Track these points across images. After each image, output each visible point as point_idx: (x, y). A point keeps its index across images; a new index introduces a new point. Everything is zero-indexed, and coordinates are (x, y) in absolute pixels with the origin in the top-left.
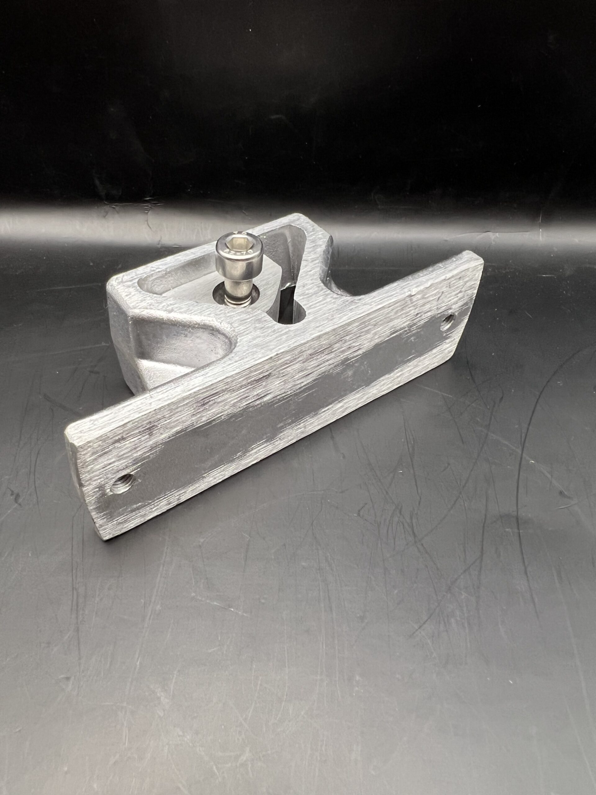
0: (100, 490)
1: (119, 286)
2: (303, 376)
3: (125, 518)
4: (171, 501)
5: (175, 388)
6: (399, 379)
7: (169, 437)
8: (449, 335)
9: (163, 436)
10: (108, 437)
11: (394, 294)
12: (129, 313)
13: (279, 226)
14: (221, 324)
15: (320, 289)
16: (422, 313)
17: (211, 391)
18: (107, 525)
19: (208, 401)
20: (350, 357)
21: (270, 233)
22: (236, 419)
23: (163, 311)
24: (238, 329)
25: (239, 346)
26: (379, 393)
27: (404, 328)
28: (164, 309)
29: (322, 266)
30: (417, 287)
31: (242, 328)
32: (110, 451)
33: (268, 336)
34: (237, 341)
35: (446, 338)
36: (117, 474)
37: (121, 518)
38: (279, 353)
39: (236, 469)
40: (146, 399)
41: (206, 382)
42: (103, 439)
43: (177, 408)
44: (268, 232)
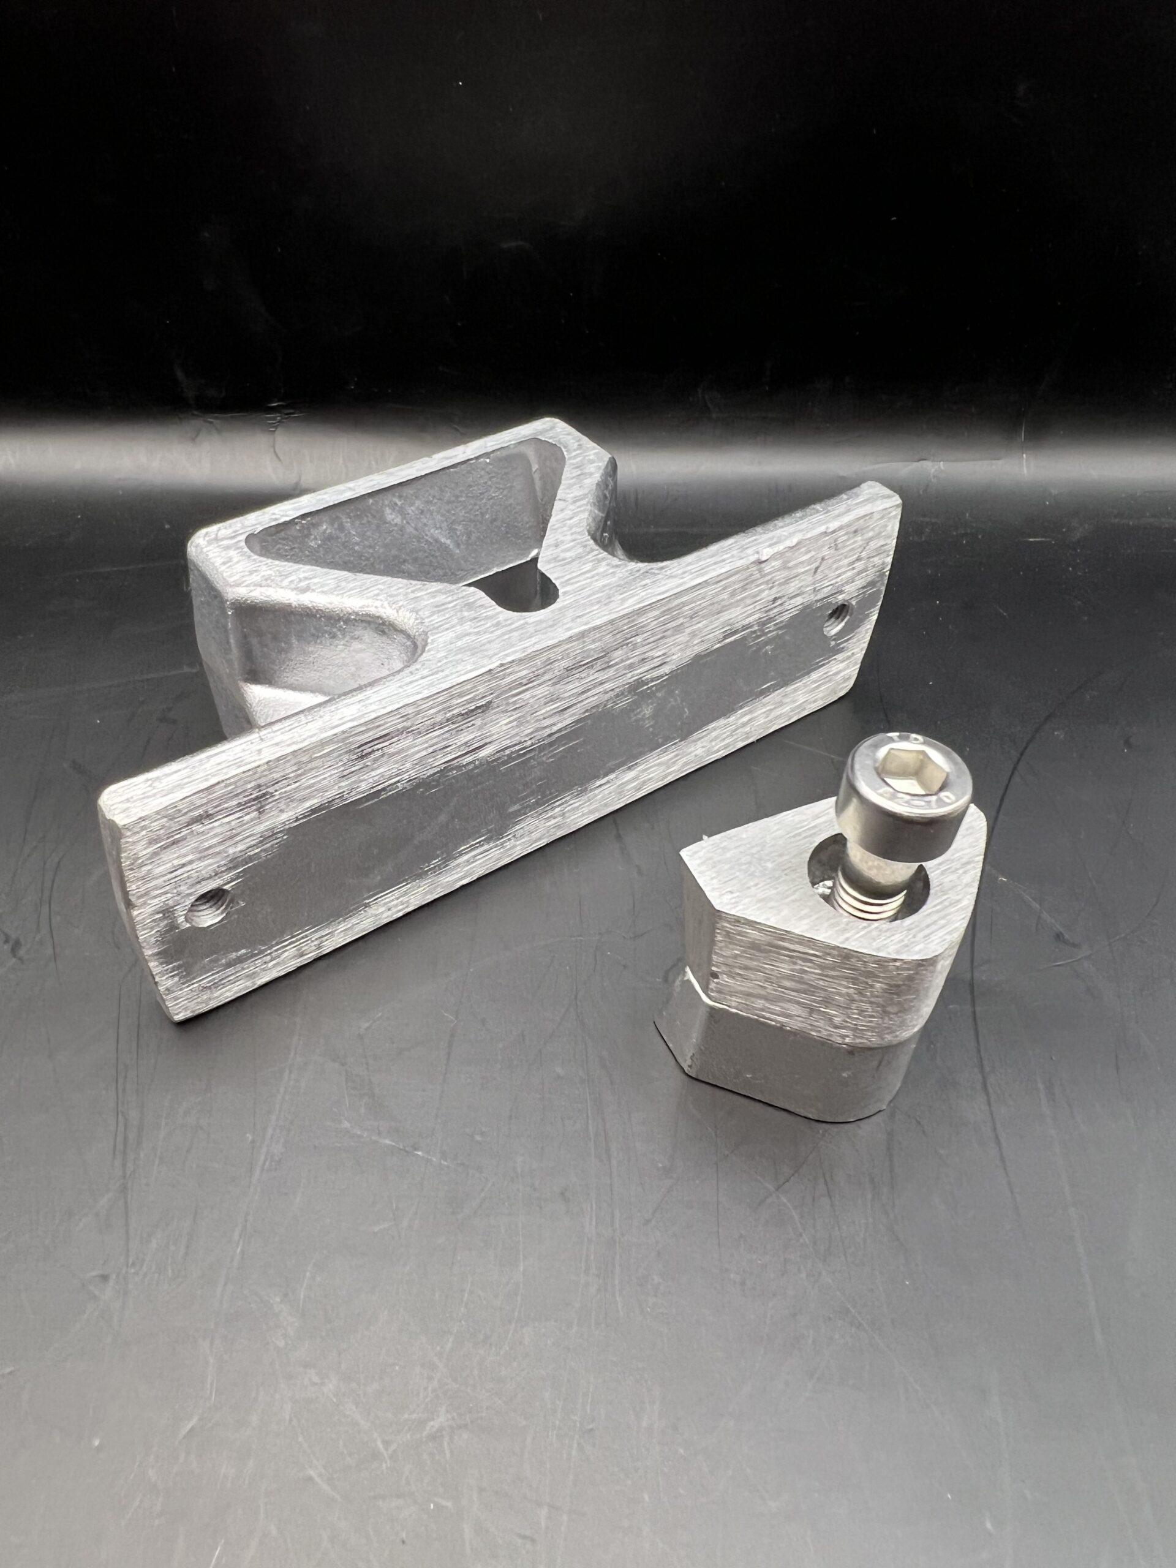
0: (164, 918)
1: (211, 547)
2: (554, 711)
3: (214, 979)
4: (304, 949)
5: (306, 723)
6: (747, 729)
7: (297, 819)
8: (841, 646)
9: (284, 817)
10: (179, 811)
11: (728, 559)
12: (227, 593)
13: (516, 440)
14: (397, 612)
15: (588, 549)
16: (784, 599)
17: (375, 731)
18: (181, 990)
19: (370, 750)
20: (647, 679)
21: (499, 453)
22: (427, 790)
23: (290, 590)
24: (429, 620)
25: (429, 651)
26: (708, 756)
27: (749, 626)
28: (293, 586)
29: (593, 509)
30: (770, 546)
31: (436, 619)
32: (184, 839)
33: (485, 633)
34: (427, 641)
35: (837, 650)
36: (199, 886)
37: (206, 979)
38: (504, 662)
39: (430, 892)
40: (252, 743)
41: (366, 714)
42: (170, 813)
43: (310, 762)
44: (493, 452)
